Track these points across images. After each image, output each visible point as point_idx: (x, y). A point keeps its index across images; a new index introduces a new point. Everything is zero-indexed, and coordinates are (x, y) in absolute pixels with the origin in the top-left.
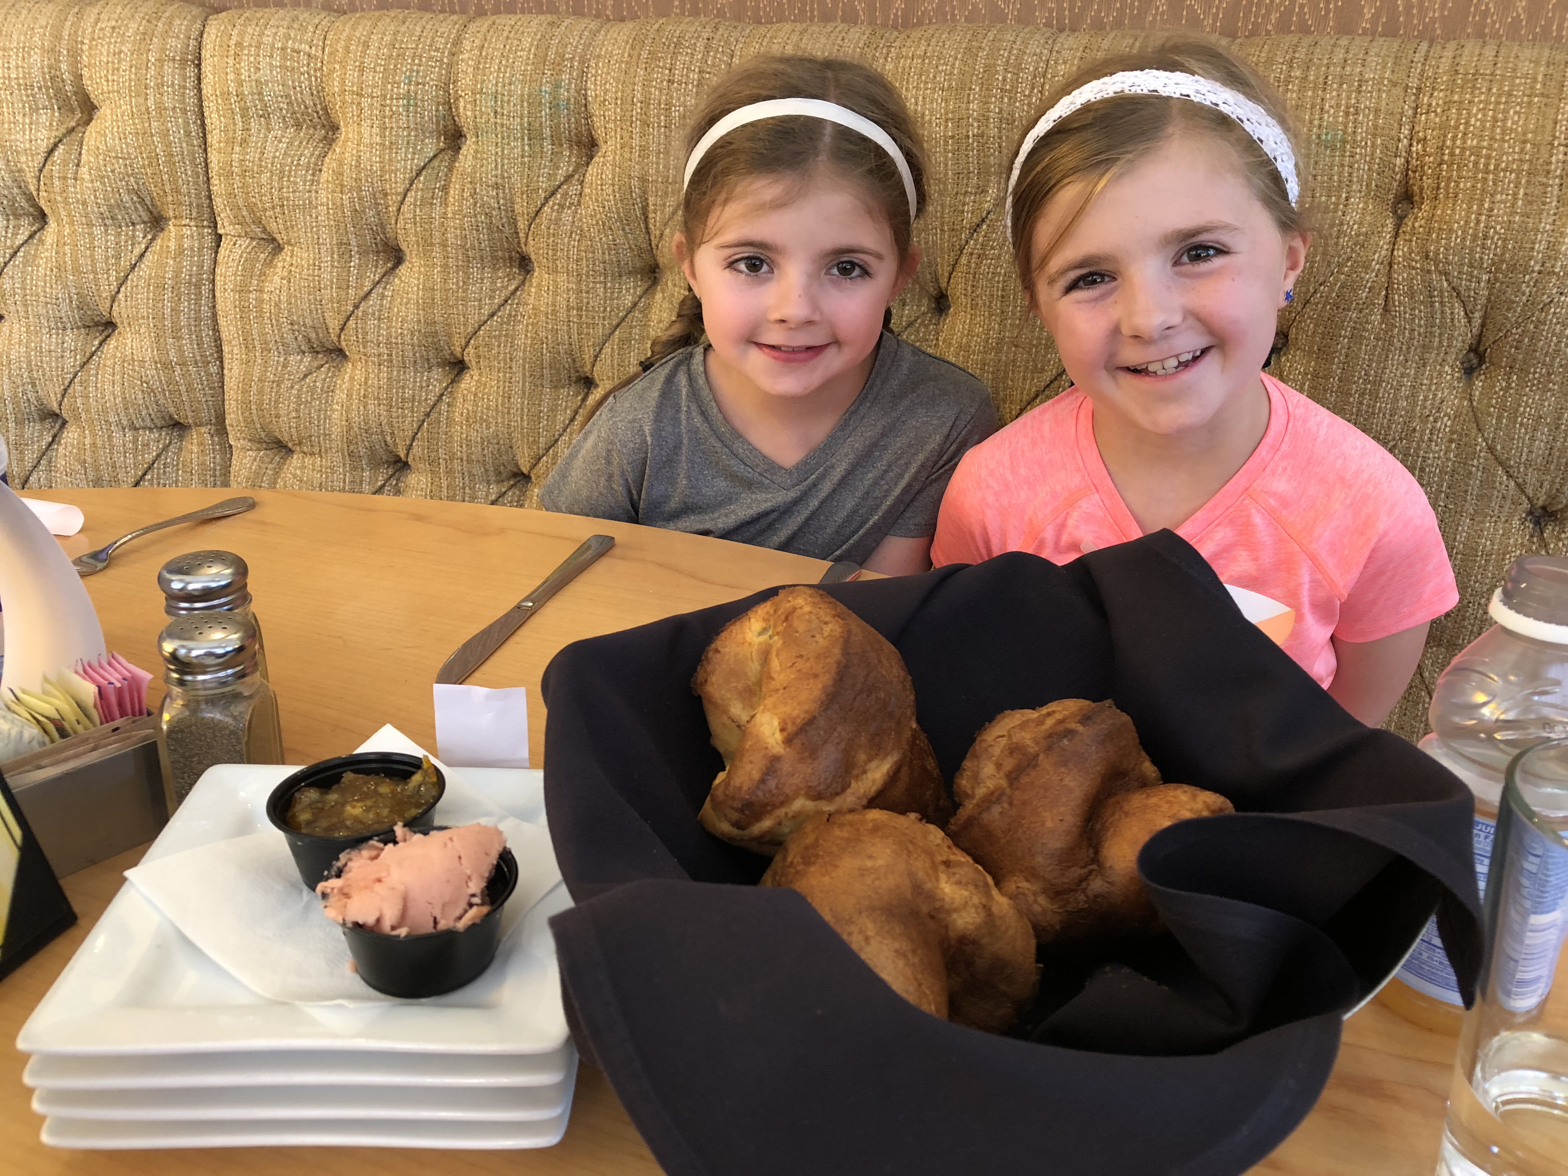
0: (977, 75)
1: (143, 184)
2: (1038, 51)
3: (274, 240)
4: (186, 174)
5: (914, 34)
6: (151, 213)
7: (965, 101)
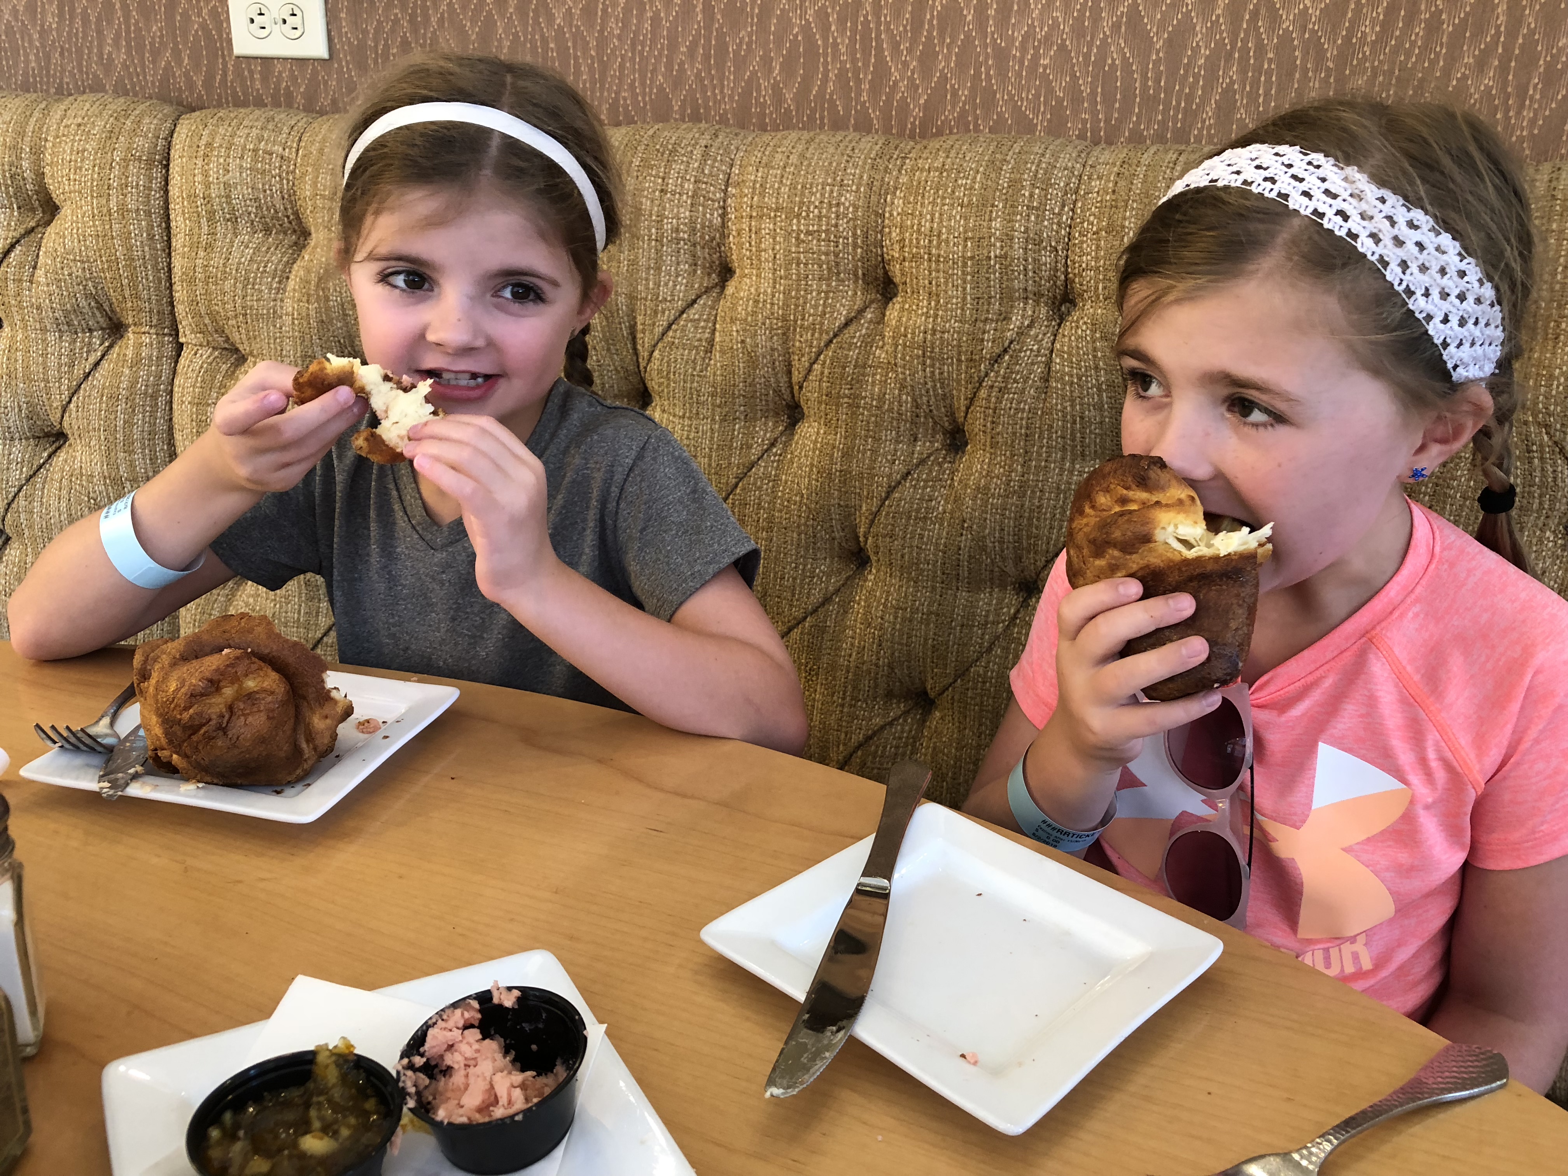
0: (1001, 191)
1: (102, 288)
2: (1070, 164)
3: (237, 350)
4: (147, 277)
5: (931, 144)
6: (110, 319)
7: (987, 218)
